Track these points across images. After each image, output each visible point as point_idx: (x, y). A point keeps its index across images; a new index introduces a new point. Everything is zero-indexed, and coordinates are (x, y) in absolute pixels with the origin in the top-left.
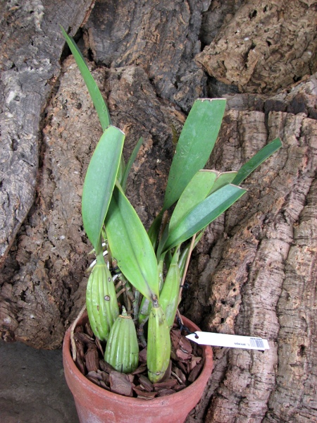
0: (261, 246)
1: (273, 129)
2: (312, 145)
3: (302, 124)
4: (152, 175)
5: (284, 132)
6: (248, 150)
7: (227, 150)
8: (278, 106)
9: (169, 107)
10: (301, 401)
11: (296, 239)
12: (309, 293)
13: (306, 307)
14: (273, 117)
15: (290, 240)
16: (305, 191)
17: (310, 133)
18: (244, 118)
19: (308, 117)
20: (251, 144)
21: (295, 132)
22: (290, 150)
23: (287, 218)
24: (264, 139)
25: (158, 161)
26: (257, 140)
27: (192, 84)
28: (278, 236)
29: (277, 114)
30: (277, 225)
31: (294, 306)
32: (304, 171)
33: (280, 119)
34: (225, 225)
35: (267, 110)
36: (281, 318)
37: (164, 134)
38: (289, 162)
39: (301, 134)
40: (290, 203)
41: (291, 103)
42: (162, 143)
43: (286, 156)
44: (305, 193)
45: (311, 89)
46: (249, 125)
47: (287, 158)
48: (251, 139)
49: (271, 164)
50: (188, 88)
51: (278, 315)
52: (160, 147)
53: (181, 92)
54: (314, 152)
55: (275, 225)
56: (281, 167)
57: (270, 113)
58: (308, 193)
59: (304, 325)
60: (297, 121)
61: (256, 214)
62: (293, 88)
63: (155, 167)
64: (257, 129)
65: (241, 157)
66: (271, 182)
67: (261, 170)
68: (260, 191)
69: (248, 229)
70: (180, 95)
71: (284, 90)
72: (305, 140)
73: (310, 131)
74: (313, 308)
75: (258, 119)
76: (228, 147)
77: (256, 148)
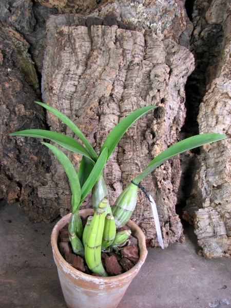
0: (101, 121)
1: (96, 38)
2: (125, 47)
3: (116, 33)
4: (6, 80)
5: (104, 39)
6: (80, 54)
7: (64, 56)
8: (96, 22)
9: (7, 28)
10: (143, 215)
11: (122, 112)
12: (138, 147)
13: (137, 156)
14: (95, 29)
15: (119, 114)
16: (124, 79)
17: (122, 39)
18: (73, 31)
19: (119, 28)
20: (81, 50)
21: (112, 39)
22: (111, 52)
23: (115, 99)
24: (90, 46)
25: (9, 70)
26: (85, 47)
27: (22, 9)
28: (111, 112)
29: (98, 27)
30: (109, 105)
31: (130, 157)
32: (122, 65)
33: (100, 31)
34: (71, 110)
35: (89, 25)
36: (122, 166)
37: (9, 49)
38: (111, 60)
39: (116, 40)
40: (115, 89)
41: (105, 19)
42: (9, 56)
43: (108, 57)
44: (124, 81)
45: (116, 8)
46: (78, 36)
47: (109, 58)
48: (80, 46)
49: (98, 63)
50: (20, 12)
51: (119, 165)
52: (8, 59)
53: (14, 15)
54: (126, 52)
55: (108, 104)
56: (106, 64)
57: (92, 27)
58: (126, 80)
59: (138, 168)
60: (112, 31)
61: (94, 99)
62: (103, 8)
63: (7, 75)
64: (84, 39)
65: (76, 60)
66: (100, 75)
67: (92, 68)
68: (94, 83)
69: (91, 110)
70: (14, 18)
71: (96, 10)
72: (120, 44)
73: (123, 38)
74: (141, 156)
75: (83, 32)
76: (65, 54)
77: (85, 52)
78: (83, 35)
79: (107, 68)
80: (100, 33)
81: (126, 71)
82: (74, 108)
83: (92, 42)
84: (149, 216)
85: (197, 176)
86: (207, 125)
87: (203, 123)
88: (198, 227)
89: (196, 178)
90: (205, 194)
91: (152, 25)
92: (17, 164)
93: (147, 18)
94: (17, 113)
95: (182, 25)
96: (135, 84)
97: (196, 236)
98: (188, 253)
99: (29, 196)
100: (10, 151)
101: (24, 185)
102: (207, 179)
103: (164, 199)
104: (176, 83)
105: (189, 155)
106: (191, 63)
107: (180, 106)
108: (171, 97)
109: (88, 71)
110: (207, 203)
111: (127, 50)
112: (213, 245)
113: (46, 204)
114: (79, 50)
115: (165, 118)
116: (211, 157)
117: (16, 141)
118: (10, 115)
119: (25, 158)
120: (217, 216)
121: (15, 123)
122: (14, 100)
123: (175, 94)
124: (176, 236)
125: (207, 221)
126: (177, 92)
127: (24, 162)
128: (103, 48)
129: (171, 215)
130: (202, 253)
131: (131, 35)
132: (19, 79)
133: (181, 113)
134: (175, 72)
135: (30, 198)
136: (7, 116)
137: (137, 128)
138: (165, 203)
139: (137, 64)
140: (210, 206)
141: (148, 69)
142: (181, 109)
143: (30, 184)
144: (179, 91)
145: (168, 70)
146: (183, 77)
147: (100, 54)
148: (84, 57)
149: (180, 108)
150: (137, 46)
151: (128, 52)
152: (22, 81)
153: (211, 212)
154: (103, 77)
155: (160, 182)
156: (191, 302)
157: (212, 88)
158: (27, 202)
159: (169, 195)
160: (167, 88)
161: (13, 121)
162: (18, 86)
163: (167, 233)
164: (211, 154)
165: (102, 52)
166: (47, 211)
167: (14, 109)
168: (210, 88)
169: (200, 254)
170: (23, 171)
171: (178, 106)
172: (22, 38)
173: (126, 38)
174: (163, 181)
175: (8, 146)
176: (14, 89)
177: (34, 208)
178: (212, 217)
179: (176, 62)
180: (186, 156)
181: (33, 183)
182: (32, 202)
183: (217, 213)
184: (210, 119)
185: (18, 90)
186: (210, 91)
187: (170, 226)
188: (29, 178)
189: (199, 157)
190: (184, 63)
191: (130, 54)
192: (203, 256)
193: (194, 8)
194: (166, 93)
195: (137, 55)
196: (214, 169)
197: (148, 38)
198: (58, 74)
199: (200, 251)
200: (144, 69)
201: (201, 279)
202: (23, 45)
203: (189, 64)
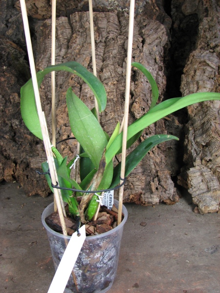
78: (64, 24)
79: (84, 45)
80: (77, 18)
81: (103, 47)
82: (59, 83)
83: (72, 29)
84: (136, 171)
85: (186, 140)
86: (190, 92)
87: (186, 91)
88: (192, 186)
89: (186, 143)
90: (195, 154)
91: (124, 10)
92: (12, 144)
93: (118, 5)
94: (12, 100)
95: (155, 11)
96: (111, 55)
97: (191, 195)
98: (184, 212)
99: (24, 171)
100: (6, 133)
101: (19, 161)
102: (195, 141)
103: (149, 153)
104: (151, 51)
105: (178, 126)
106: (162, 32)
107: (158, 72)
108: (146, 62)
109: (70, 51)
110: (198, 162)
111: (102, 28)
112: (208, 199)
113: (39, 177)
114: (61, 36)
115: (142, 80)
116: (197, 120)
117: (11, 124)
118: (6, 103)
119: (20, 137)
120: (210, 172)
121: (10, 108)
122: (9, 91)
123: (152, 62)
124: (167, 192)
125: (200, 179)
126: (153, 61)
127: (19, 142)
128: (81, 30)
129: (158, 169)
130: (198, 210)
131: (104, 16)
132: (14, 74)
133: (160, 78)
134: (148, 41)
135: (25, 173)
136: (2, 104)
137: (117, 92)
138: (150, 157)
139: (113, 39)
140: (202, 164)
141: (122, 41)
142: (159, 75)
143: (25, 160)
144: (155, 59)
145: (141, 39)
146: (157, 46)
147: (79, 35)
148: (66, 41)
149: (157, 74)
150: (110, 24)
151: (103, 29)
152: (17, 77)
153: (203, 169)
154: (82, 52)
155: (143, 137)
156: (186, 249)
157: (190, 60)
158: (22, 177)
159: (154, 149)
160: (142, 54)
161: (8, 107)
162: (13, 80)
163: (157, 189)
164: (196, 118)
165: (80, 34)
166: (41, 183)
167: (9, 99)
168: (188, 61)
169: (196, 211)
170: (18, 149)
171: (156, 72)
172: (18, 48)
173: (100, 18)
174: (145, 135)
175: (4, 129)
176: (9, 81)
177: (29, 181)
178: (204, 174)
179: (147, 33)
180: (176, 128)
181: (27, 159)
182: (27, 176)
183: (209, 170)
184: (191, 86)
185: (13, 82)
186: (188, 63)
187: (159, 181)
188: (24, 155)
189: (187, 125)
190: (156, 32)
191: (105, 31)
192: (199, 212)
193: (172, 7)
194: (141, 58)
195: (112, 32)
196: (201, 130)
197: (121, 19)
198: (44, 58)
199: (196, 208)
200: (119, 42)
201: (197, 231)
202: (20, 53)
203: (160, 34)
